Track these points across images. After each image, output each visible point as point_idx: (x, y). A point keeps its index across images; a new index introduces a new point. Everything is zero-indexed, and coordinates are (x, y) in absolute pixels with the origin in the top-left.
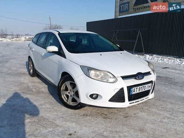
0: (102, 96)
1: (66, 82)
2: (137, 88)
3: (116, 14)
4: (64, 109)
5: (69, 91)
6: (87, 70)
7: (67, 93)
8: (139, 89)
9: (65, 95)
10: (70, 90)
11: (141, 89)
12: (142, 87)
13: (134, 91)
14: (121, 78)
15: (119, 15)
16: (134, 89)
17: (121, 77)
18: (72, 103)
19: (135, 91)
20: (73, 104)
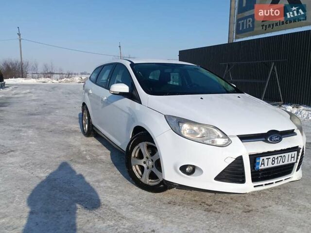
0: (202, 169)
1: (140, 144)
2: (268, 159)
3: (230, 36)
4: (136, 190)
5: (145, 159)
6: (176, 123)
7: (141, 162)
8: (273, 161)
9: (137, 166)
10: (147, 158)
11: (276, 161)
12: (278, 158)
13: (262, 164)
14: (238, 138)
15: (237, 38)
16: (263, 160)
17: (238, 136)
18: (150, 180)
19: (264, 164)
20: (151, 182)
